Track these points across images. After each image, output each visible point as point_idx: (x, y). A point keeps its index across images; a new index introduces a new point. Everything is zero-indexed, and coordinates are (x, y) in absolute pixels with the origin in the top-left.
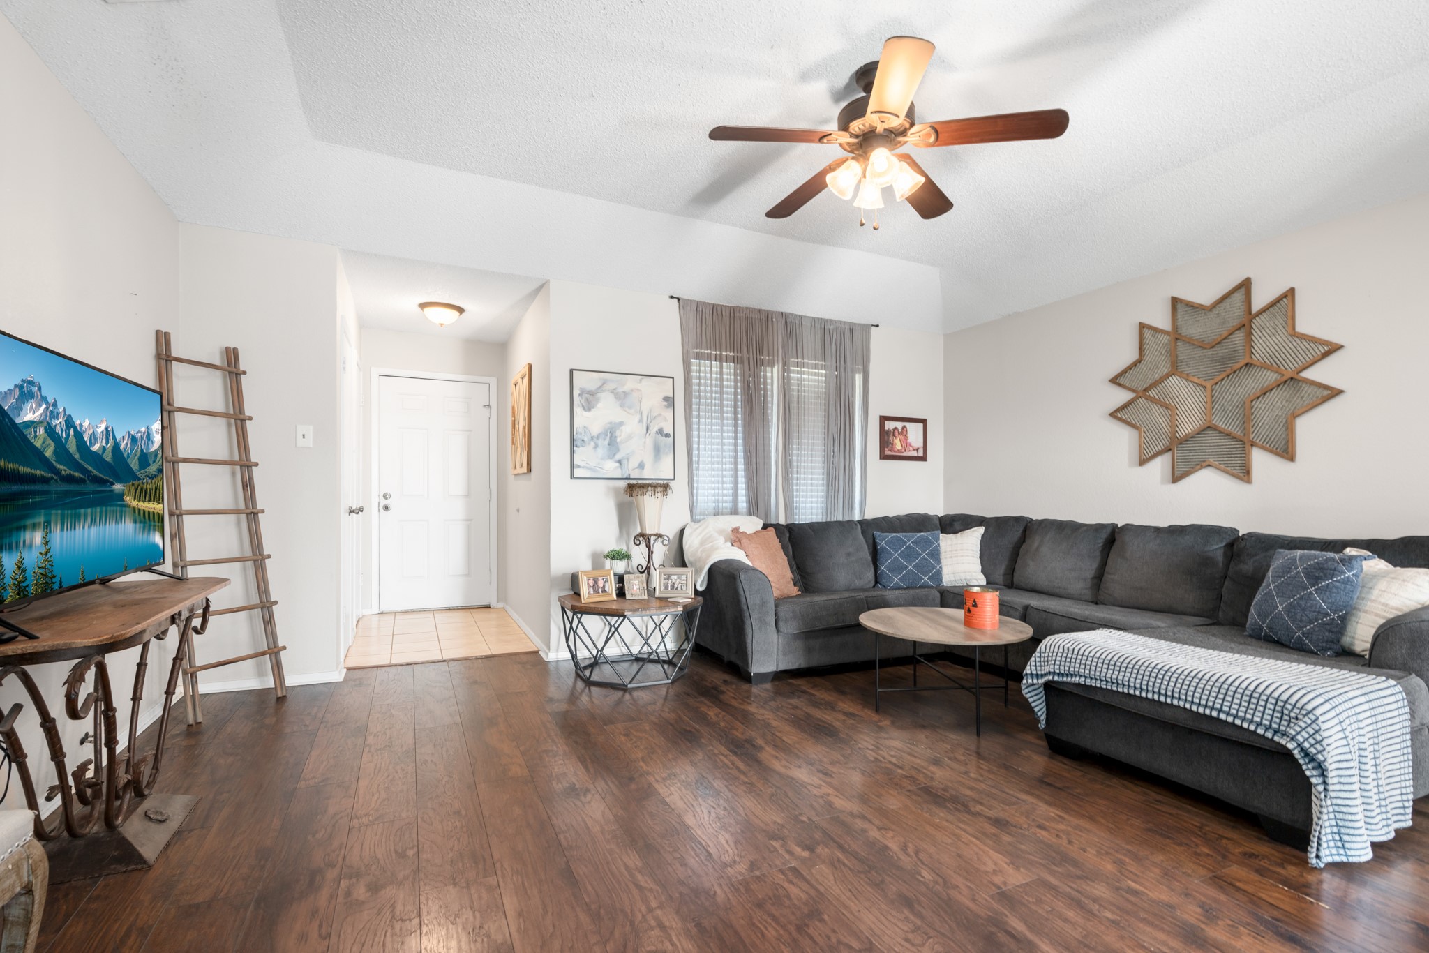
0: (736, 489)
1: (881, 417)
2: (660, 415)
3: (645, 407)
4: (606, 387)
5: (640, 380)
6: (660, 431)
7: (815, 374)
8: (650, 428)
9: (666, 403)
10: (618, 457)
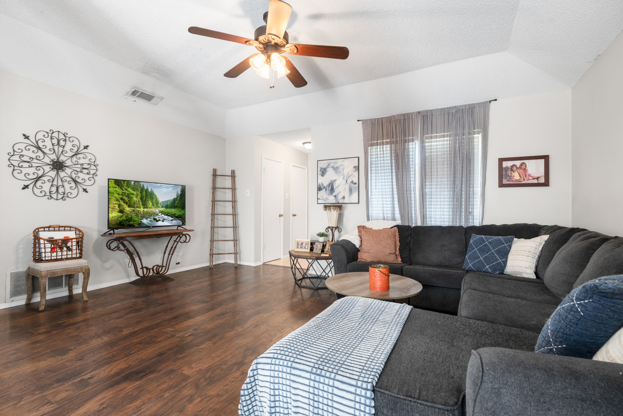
0: (393, 207)
1: (499, 159)
2: (352, 174)
3: (346, 172)
4: (330, 166)
5: (344, 161)
6: (352, 182)
7: (442, 141)
8: (348, 181)
9: (355, 169)
10: (334, 194)
